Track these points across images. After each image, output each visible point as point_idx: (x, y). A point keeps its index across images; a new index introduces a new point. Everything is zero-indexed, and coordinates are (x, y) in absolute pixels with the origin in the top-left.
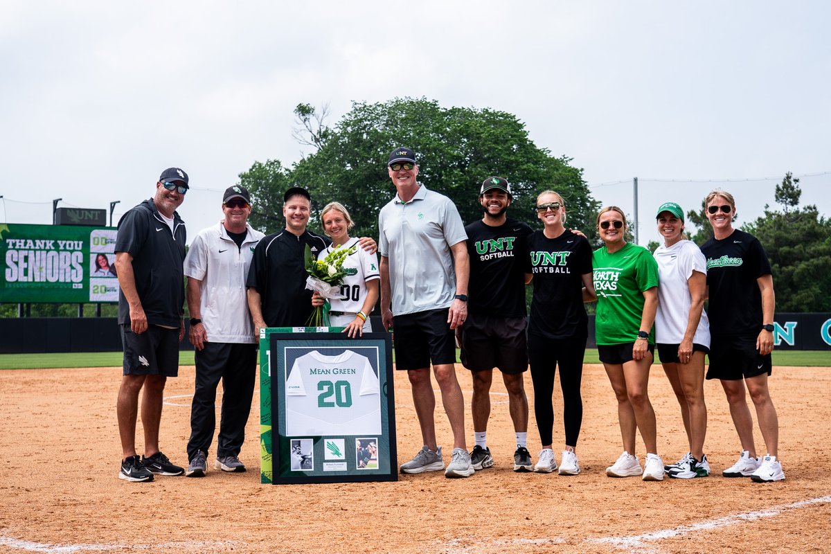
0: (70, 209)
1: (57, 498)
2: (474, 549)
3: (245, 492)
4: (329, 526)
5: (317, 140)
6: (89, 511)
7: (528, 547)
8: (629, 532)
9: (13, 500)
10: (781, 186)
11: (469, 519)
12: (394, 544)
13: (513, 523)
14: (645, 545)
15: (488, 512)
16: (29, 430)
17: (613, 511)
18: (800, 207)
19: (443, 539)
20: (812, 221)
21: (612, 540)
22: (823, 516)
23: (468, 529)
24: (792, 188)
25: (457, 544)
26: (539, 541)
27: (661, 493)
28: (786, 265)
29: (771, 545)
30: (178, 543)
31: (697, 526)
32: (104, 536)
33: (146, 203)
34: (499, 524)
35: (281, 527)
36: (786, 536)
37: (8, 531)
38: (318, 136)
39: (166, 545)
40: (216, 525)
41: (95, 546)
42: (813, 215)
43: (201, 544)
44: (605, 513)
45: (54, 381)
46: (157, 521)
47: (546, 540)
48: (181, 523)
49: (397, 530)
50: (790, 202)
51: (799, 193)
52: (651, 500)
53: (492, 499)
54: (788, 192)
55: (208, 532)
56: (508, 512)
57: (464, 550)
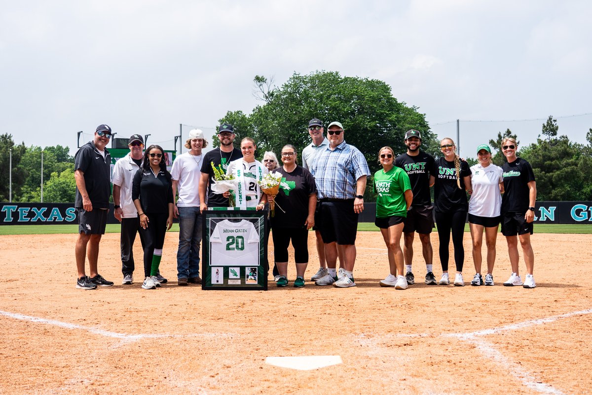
0: (122, 139)
1: (126, 307)
2: (375, 340)
3: (235, 305)
4: (287, 325)
5: (267, 97)
6: (146, 315)
7: (406, 339)
8: (466, 331)
9: (101, 308)
10: (546, 124)
11: (369, 322)
12: (326, 336)
13: (396, 324)
14: (477, 338)
15: (380, 318)
16: (105, 268)
17: (455, 318)
18: (558, 137)
19: (356, 334)
20: (564, 145)
21: (456, 335)
22: (582, 322)
23: (369, 328)
24: (553, 126)
25: (364, 337)
26: (413, 335)
27: (483, 308)
28: (549, 172)
29: (553, 339)
30: (200, 334)
31: (506, 327)
32: (156, 329)
33: (89, 143)
34: (388, 325)
35: (259, 325)
36: (561, 334)
37: (101, 326)
38: (267, 95)
39: (193, 335)
40: (220, 324)
41: (152, 335)
42: (566, 142)
43: (213, 335)
44: (450, 319)
45: (115, 240)
46: (186, 321)
47: (417, 335)
48: (200, 322)
49: (327, 328)
50: (551, 134)
51: (557, 128)
52: (477, 312)
53: (381, 310)
54: (550, 128)
55: (217, 328)
56: (392, 318)
57: (368, 340)
